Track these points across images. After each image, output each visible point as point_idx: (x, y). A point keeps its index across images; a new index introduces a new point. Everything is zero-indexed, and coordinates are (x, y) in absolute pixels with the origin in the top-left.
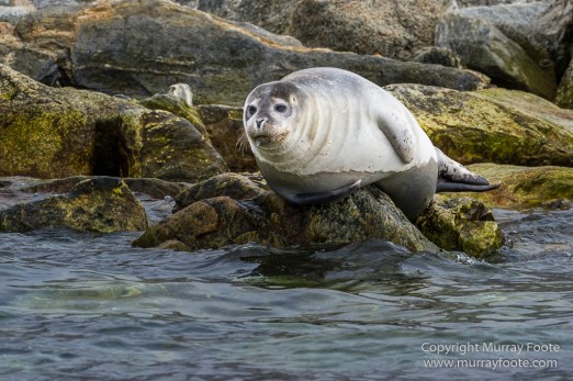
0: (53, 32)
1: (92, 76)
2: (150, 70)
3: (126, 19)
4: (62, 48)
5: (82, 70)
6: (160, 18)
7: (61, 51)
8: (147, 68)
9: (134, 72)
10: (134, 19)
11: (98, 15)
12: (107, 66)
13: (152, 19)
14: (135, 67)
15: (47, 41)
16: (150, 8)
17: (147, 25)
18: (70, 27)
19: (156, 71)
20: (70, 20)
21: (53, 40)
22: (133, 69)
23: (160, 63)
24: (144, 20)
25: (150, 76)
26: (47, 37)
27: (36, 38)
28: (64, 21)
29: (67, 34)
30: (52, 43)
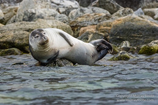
0: (105, 28)
1: (114, 40)
2: (130, 38)
3: (125, 23)
4: (107, 32)
5: (112, 39)
6: (134, 23)
7: (107, 33)
8: (129, 37)
9: (125, 39)
10: (127, 23)
11: (118, 22)
12: (118, 37)
13: (131, 23)
14: (126, 37)
15: (103, 30)
16: (132, 20)
17: (130, 24)
18: (110, 26)
19: (131, 38)
20: (111, 24)
21: (105, 30)
22: (125, 38)
23: (132, 36)
24: (129, 23)
25: (129, 40)
26: (103, 29)
27: (100, 30)
28: (109, 24)
29: (109, 28)
30: (105, 31)
